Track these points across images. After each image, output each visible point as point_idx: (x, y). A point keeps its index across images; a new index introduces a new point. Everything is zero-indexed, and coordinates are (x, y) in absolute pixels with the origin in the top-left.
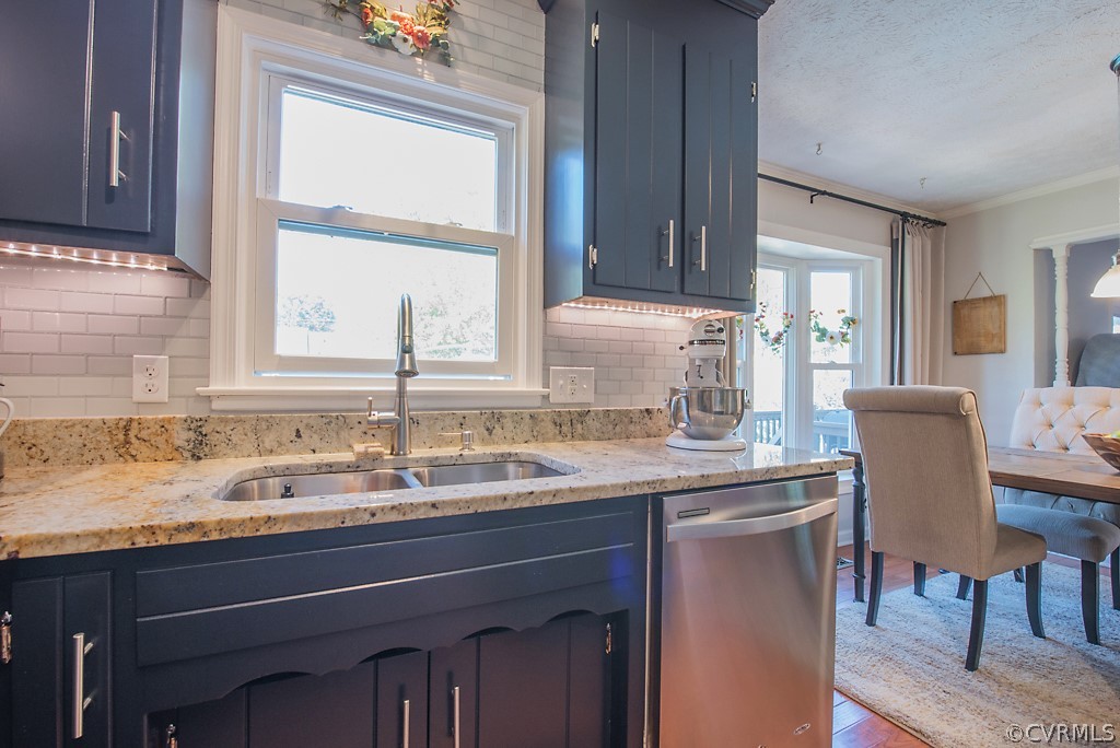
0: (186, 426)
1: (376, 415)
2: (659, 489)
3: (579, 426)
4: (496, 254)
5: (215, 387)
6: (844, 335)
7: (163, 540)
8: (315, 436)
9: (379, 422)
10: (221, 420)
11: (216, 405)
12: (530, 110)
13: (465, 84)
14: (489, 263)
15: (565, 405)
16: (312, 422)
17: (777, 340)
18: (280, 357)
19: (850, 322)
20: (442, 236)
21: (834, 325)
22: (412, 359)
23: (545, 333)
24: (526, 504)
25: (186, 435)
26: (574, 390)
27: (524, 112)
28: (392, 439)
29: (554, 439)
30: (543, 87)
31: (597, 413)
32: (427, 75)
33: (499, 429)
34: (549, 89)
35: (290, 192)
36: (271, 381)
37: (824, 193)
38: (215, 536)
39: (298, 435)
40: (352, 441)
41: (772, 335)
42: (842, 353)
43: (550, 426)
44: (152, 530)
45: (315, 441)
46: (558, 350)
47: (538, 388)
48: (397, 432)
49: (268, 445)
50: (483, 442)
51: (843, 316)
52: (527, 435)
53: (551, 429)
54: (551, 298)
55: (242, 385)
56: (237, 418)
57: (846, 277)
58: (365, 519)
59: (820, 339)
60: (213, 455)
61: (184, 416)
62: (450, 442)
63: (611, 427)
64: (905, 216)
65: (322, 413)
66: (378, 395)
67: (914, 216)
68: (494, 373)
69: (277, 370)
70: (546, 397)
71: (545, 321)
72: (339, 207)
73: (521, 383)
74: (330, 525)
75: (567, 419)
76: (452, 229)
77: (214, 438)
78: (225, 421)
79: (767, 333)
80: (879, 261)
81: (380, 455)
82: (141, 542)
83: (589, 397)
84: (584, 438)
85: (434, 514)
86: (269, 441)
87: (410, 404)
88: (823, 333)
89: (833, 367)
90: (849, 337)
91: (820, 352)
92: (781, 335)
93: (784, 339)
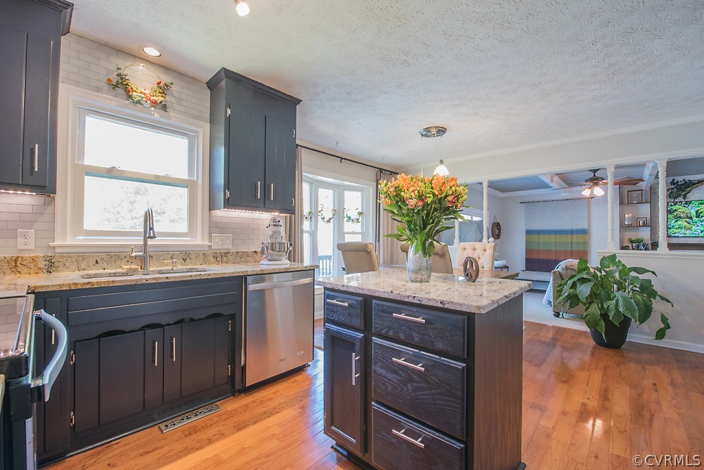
0: (44, 259)
1: (134, 254)
2: (246, 274)
3: (225, 258)
4: (187, 187)
5: (57, 243)
6: (358, 219)
7: (80, 287)
8: (105, 263)
9: (136, 256)
10: (61, 257)
11: (57, 250)
12: (204, 130)
13: (174, 118)
14: (184, 191)
15: (219, 249)
16: (103, 257)
17: (329, 221)
18: (86, 230)
19: (360, 214)
20: (162, 180)
21: (354, 215)
22: (154, 232)
23: (210, 221)
24: (198, 278)
25: (44, 263)
26: (222, 243)
27: (201, 131)
28: (141, 263)
29: (214, 263)
30: (209, 121)
31: (233, 253)
32: (156, 115)
33: (188, 260)
34: (212, 122)
35: (89, 161)
36: (81, 240)
37: (345, 159)
38: (96, 286)
39: (97, 262)
40: (121, 265)
41: (326, 219)
42: (357, 227)
43: (212, 258)
44: (76, 284)
45: (105, 265)
46: (215, 228)
47: (207, 243)
48: (143, 261)
49: (83, 266)
50: (182, 264)
51: (358, 211)
52: (202, 262)
53: (212, 259)
54: (212, 207)
55: (69, 242)
56: (69, 256)
57: (359, 194)
58: (145, 282)
59: (348, 221)
60: (57, 271)
61: (43, 255)
62: (167, 265)
63: (239, 258)
64: (381, 170)
65: (108, 253)
66: (135, 246)
67: (385, 170)
68: (187, 237)
69: (85, 236)
70: (210, 246)
71: (210, 216)
72: (114, 167)
73: (199, 241)
74: (133, 283)
75: (219, 255)
76: (166, 177)
77: (57, 264)
78: (63, 257)
79: (324, 218)
80: (371, 188)
81: (137, 269)
82: (73, 288)
83: (230, 246)
84: (227, 262)
85: (167, 280)
86: (83, 265)
87: (149, 249)
88: (349, 218)
89: (353, 233)
90: (360, 220)
91: (348, 226)
92: (330, 219)
93: (332, 221)
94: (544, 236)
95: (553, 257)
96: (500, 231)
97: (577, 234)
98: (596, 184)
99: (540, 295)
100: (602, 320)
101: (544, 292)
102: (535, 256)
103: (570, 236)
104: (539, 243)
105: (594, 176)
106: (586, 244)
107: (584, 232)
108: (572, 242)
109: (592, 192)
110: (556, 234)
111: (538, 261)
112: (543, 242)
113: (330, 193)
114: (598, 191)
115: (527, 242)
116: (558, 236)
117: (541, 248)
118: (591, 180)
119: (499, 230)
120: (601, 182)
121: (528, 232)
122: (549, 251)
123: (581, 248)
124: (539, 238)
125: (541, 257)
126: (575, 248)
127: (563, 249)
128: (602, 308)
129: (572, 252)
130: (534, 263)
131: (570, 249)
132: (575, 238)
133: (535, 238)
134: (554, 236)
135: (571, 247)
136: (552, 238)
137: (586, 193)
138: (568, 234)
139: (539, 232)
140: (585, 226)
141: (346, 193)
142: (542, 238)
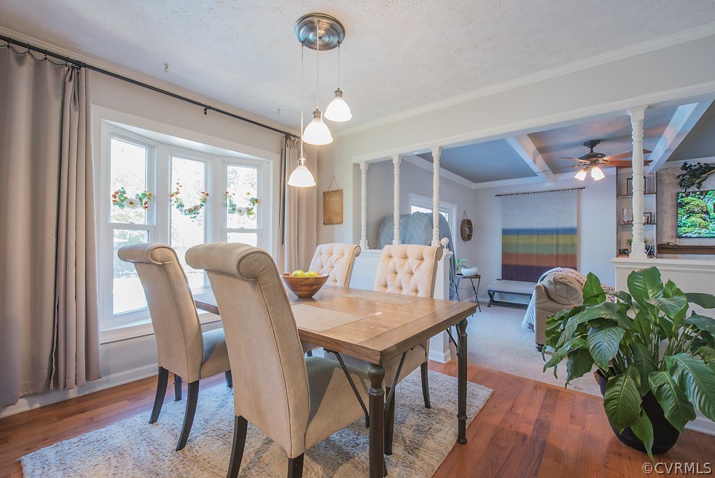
6: (250, 210)
17: (193, 211)
19: (255, 201)
21: (242, 203)
37: (214, 109)
41: (186, 207)
42: (251, 222)
51: (250, 197)
57: (253, 170)
59: (232, 212)
64: (287, 135)
67: (293, 135)
79: (182, 206)
80: (272, 162)
88: (235, 208)
89: (242, 230)
90: (255, 211)
91: (233, 220)
92: (196, 208)
93: (201, 211)
94: (524, 236)
95: (535, 263)
96: (471, 231)
97: (564, 234)
98: (594, 163)
99: (519, 310)
100: (645, 415)
101: (525, 307)
102: (514, 262)
103: (555, 236)
104: (518, 245)
105: (592, 151)
106: (574, 246)
107: (573, 232)
108: (557, 245)
109: (589, 174)
110: (538, 234)
111: (517, 267)
112: (524, 245)
113: (199, 167)
114: (597, 173)
115: (504, 245)
116: (541, 237)
117: (521, 251)
118: (587, 157)
119: (471, 229)
120: (601, 160)
121: (506, 232)
122: (529, 256)
123: (569, 252)
124: (518, 239)
125: (521, 262)
126: (561, 252)
127: (547, 252)
128: (645, 385)
129: (557, 256)
130: (512, 271)
131: (555, 253)
132: (562, 240)
133: (513, 239)
134: (536, 237)
135: (557, 251)
136: (534, 239)
137: (581, 176)
138: (553, 234)
139: (518, 232)
140: (574, 225)
141: (230, 168)
142: (523, 239)
